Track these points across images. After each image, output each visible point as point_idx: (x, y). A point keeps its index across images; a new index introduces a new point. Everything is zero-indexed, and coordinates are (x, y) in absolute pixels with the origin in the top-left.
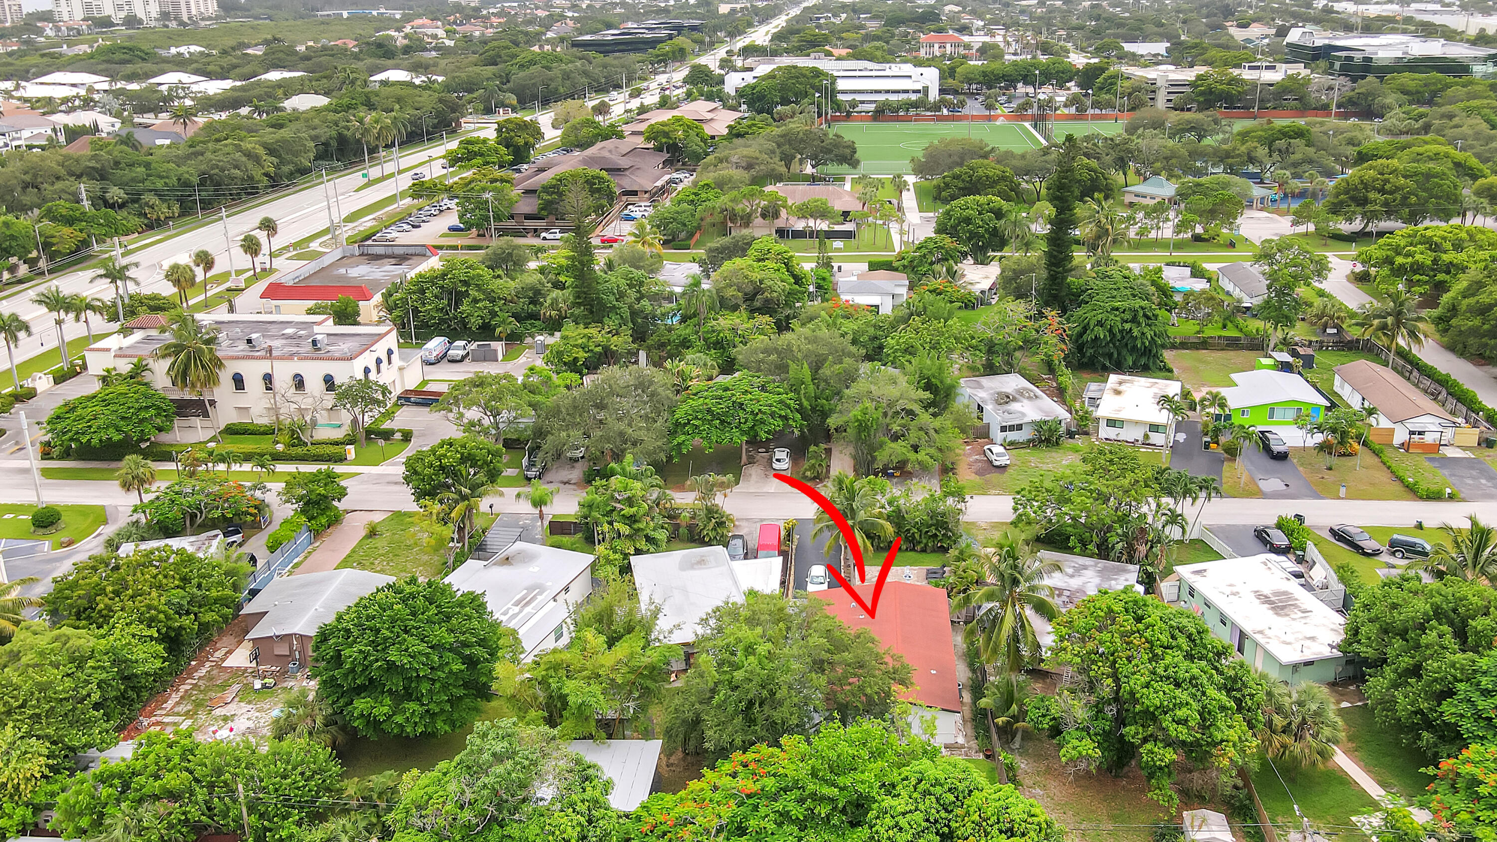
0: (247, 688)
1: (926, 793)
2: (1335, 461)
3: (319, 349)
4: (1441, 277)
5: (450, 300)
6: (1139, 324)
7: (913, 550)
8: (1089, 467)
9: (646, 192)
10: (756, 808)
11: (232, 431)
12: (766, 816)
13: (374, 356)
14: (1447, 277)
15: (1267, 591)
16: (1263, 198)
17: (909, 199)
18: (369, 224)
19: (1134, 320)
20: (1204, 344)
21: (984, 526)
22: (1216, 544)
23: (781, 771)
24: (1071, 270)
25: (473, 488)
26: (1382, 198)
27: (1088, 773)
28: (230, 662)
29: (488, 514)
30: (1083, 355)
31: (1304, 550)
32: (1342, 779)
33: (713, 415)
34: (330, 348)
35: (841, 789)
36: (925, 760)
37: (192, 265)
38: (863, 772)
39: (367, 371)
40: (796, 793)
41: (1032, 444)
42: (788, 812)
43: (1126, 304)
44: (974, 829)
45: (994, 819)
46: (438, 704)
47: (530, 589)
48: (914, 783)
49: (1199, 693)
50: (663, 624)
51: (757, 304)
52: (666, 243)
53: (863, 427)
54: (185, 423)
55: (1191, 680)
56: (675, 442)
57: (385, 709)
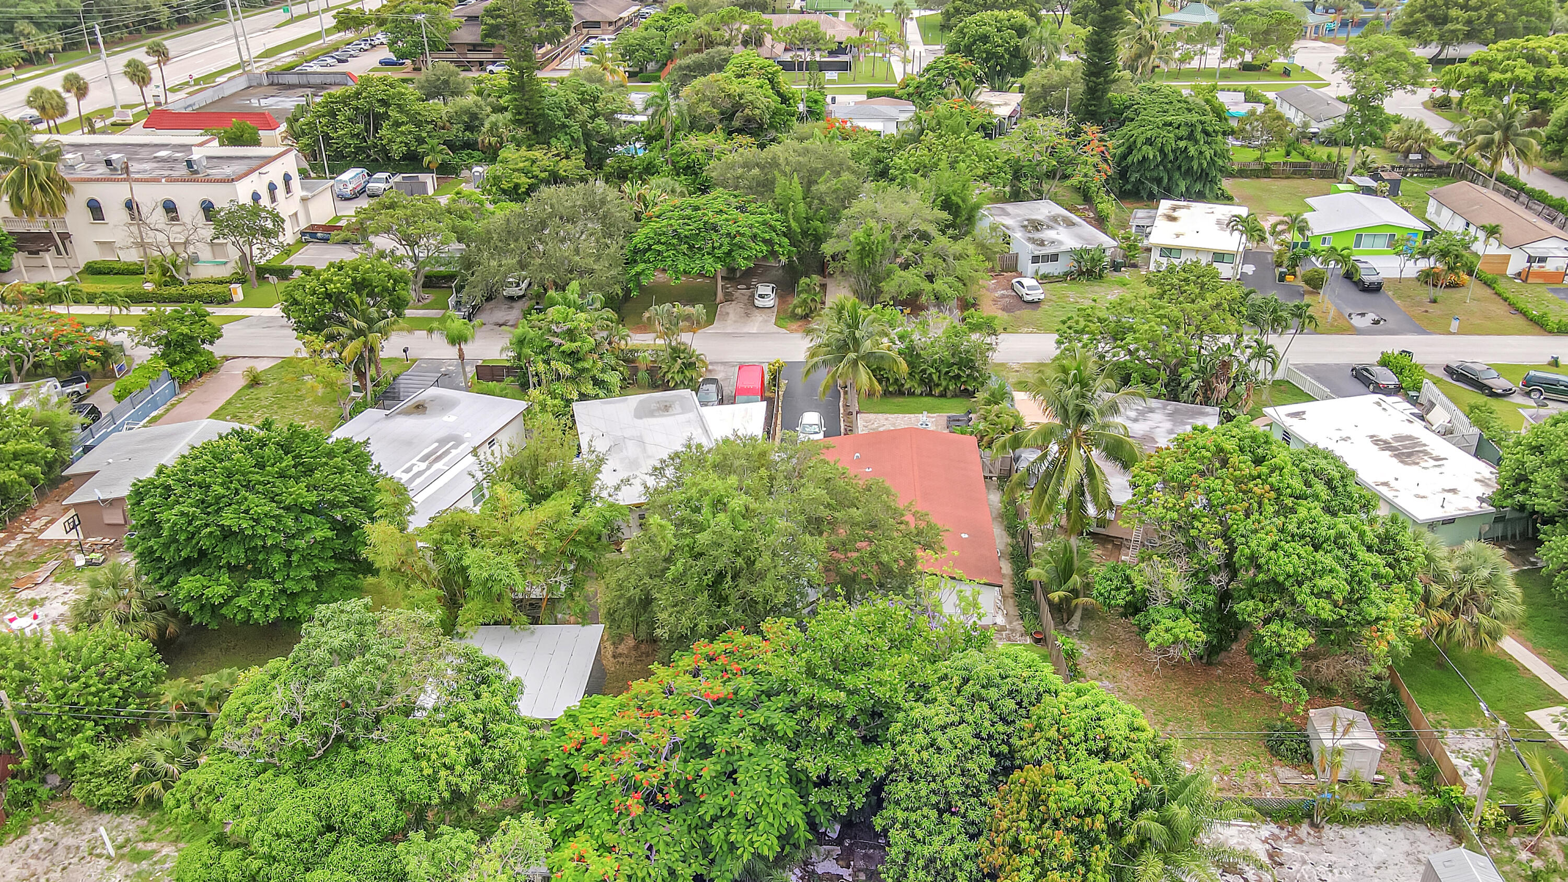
0: (68, 564)
1: (975, 698)
2: (1439, 293)
3: (196, 172)
4: (1543, 95)
5: (367, 124)
6: (1196, 142)
7: (930, 394)
8: (1154, 290)
9: (610, 23)
10: (726, 718)
11: (93, 270)
12: (741, 730)
13: (266, 180)
14: (1551, 96)
15: (1386, 435)
16: (1317, 27)
17: (912, 31)
18: (288, 60)
19: (1191, 137)
20: (1265, 172)
21: (1016, 367)
22: (1307, 383)
23: (762, 668)
24: (1114, 81)
25: (370, 322)
26: (1466, 15)
27: (1181, 663)
28: (49, 534)
29: (402, 360)
30: (1127, 181)
31: (1418, 390)
32: (1509, 666)
33: (680, 239)
34: (209, 171)
35: (850, 693)
36: (972, 652)
37: (61, 90)
38: (881, 668)
39: (256, 197)
40: (783, 700)
41: (1067, 277)
42: (773, 726)
43: (1181, 119)
44: (1049, 749)
45: (1080, 735)
46: (298, 581)
47: (442, 441)
48: (956, 684)
49: (1347, 556)
50: (607, 477)
51: (736, 123)
52: (632, 75)
53: (866, 251)
54: (34, 261)
55: (1336, 538)
56: (633, 272)
57: (222, 590)
